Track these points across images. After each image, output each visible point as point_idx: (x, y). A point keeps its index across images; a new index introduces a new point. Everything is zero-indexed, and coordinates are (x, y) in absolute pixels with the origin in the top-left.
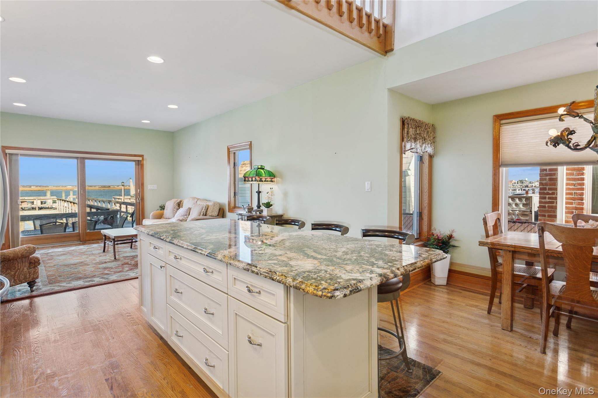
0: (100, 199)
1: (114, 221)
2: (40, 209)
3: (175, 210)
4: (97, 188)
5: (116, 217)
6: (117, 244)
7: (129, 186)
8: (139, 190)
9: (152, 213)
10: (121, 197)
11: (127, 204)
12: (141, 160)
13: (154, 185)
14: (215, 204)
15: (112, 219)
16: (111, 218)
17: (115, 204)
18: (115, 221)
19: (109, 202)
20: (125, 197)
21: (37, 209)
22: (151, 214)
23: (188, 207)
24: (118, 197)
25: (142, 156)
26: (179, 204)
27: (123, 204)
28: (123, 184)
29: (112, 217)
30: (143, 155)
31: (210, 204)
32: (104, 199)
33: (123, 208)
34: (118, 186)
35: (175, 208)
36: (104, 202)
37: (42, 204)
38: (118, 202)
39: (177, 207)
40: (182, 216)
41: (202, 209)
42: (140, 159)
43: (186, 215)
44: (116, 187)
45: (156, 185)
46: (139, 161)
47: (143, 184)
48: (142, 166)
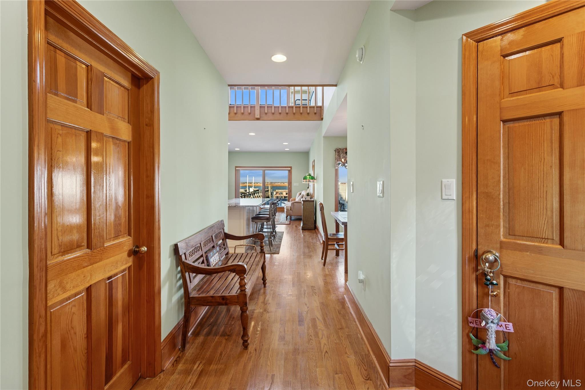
8: (289, 186)
13: (296, 183)
30: (292, 167)
45: (298, 183)
46: (290, 170)
47: (291, 183)
48: (291, 173)
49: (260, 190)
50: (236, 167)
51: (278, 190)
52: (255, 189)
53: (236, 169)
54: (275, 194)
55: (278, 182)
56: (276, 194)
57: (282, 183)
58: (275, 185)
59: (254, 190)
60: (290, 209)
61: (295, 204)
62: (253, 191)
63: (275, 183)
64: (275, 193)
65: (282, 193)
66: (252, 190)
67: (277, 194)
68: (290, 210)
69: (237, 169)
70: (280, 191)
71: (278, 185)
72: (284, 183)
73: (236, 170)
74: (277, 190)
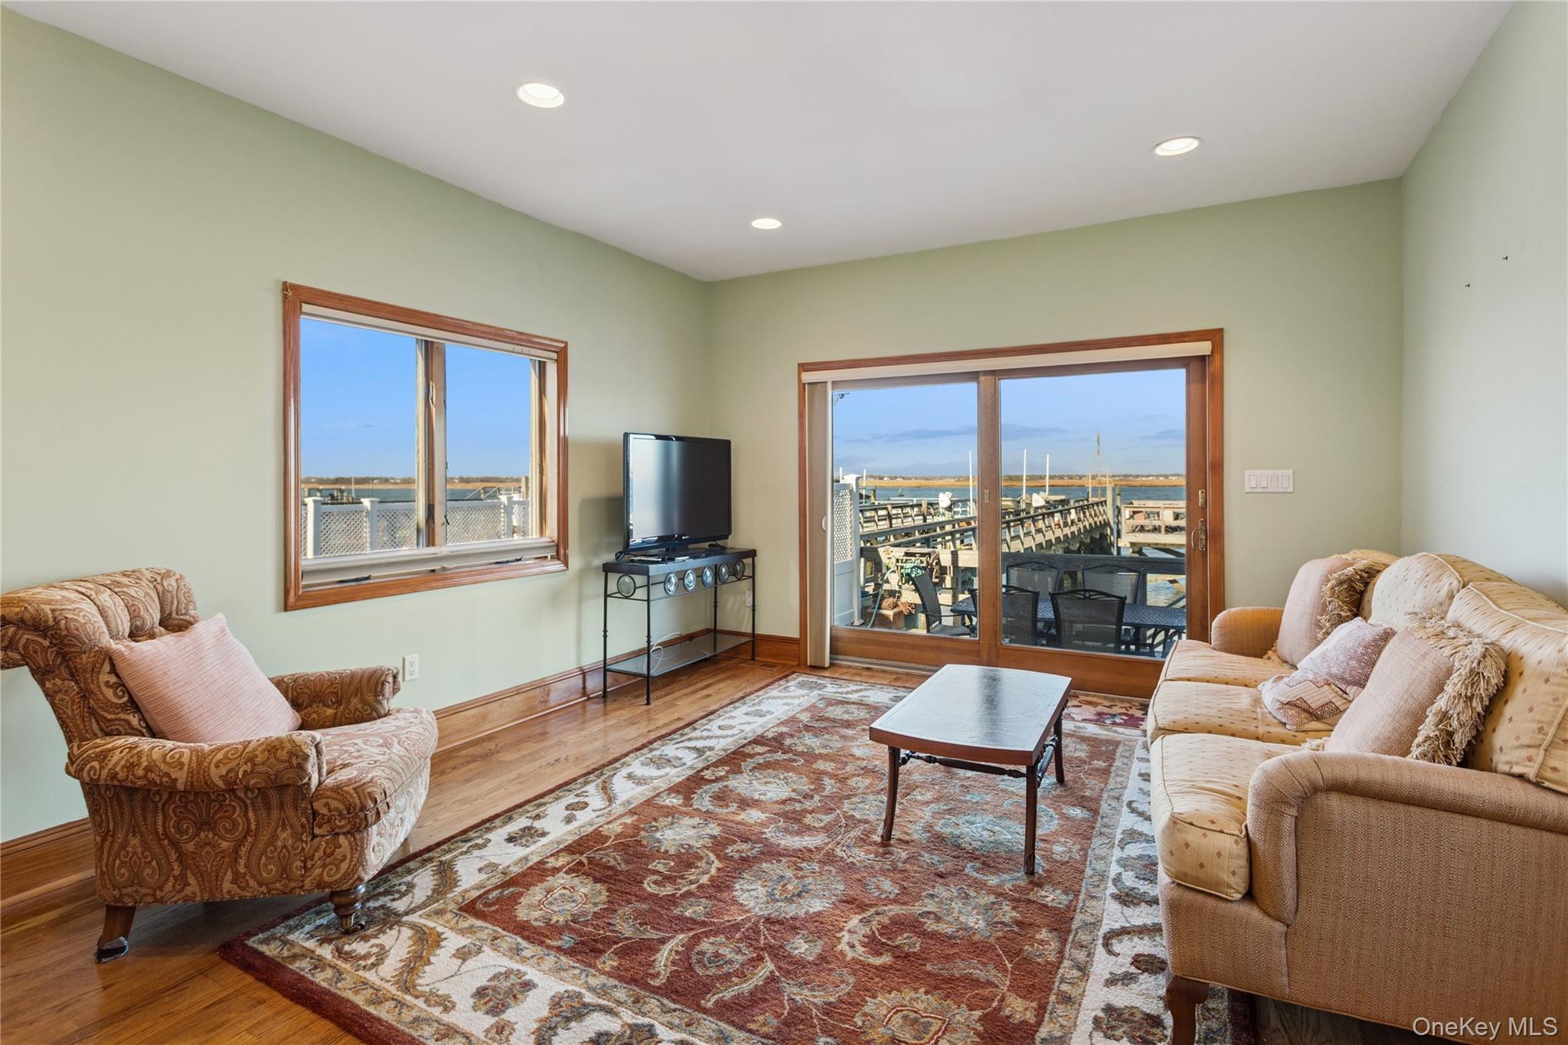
2: (1171, 530)
8: (1201, 496)
12: (1208, 353)
13: (1279, 472)
21: (1164, 529)
22: (1216, 621)
25: (1215, 336)
26: (1359, 586)
30: (1220, 331)
40: (1332, 679)
41: (1439, 688)
42: (1204, 348)
45: (1290, 472)
46: (1202, 359)
47: (1218, 467)
48: (1218, 381)
49: (1072, 502)
50: (804, 367)
51: (1142, 502)
53: (800, 378)
54: (1128, 517)
55: (1147, 474)
56: (1132, 517)
57: (1161, 476)
58: (1137, 484)
59: (1047, 502)
60: (1237, 884)
61: (1335, 803)
62: (1043, 503)
63: (1138, 476)
64: (1126, 513)
65: (1158, 514)
66: (1038, 500)
67: (1136, 516)
68: (1250, 896)
69: (808, 377)
70: (1150, 503)
71: (1149, 483)
72: (1166, 477)
73: (802, 386)
74: (1136, 503)
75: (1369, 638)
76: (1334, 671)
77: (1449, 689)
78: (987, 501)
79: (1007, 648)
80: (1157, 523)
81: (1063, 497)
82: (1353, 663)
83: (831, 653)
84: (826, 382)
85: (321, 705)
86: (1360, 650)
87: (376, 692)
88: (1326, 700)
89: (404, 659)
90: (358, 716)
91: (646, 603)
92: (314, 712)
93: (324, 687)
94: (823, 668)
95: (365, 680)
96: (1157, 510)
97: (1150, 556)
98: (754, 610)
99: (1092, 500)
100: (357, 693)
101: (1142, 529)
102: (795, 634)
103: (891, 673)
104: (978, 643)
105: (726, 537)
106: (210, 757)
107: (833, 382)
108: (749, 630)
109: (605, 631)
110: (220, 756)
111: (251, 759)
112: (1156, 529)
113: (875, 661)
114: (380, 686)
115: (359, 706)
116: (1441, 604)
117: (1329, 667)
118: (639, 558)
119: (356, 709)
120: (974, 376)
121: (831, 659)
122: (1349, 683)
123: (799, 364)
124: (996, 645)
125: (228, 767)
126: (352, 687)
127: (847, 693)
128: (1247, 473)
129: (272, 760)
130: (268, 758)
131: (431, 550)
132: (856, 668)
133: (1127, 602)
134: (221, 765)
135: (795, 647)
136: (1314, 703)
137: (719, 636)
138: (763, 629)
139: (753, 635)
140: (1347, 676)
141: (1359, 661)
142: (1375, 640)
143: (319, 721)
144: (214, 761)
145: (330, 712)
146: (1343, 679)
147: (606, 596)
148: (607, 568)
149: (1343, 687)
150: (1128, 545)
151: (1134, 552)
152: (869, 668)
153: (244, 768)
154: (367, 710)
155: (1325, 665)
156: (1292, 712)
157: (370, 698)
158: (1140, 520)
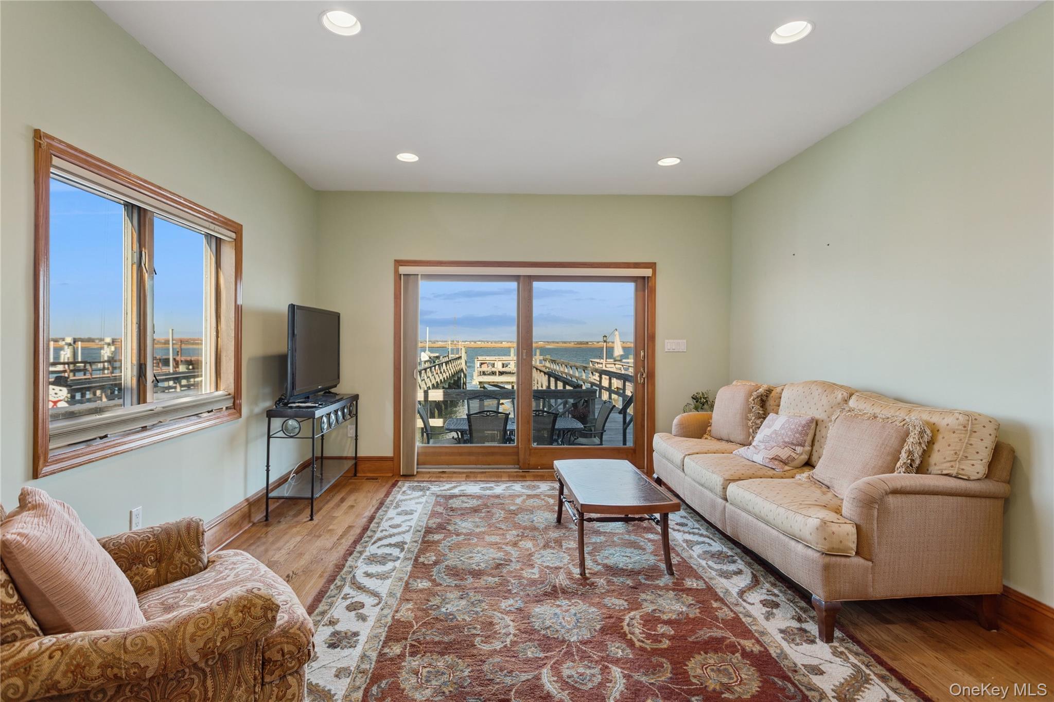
0: (572, 363)
1: (589, 412)
2: (501, 373)
3: (752, 416)
4: (572, 345)
5: (592, 403)
6: (590, 520)
7: (613, 342)
8: (642, 354)
9: (678, 417)
10: (602, 361)
11: (611, 375)
12: (651, 275)
13: (679, 341)
14: (971, 423)
15: (585, 407)
16: (584, 403)
17: (592, 373)
18: (591, 410)
19: (585, 369)
20: (608, 360)
21: (497, 373)
22: (675, 421)
23: (809, 417)
24: (598, 361)
25: (652, 266)
26: (764, 398)
27: (605, 375)
28: (605, 339)
29: (586, 401)
30: (655, 264)
31: (942, 422)
32: (578, 364)
33: (605, 383)
34: (598, 342)
35: (750, 411)
36: (577, 369)
37: (503, 367)
38: (596, 370)
39: (757, 409)
40: (786, 445)
41: (904, 441)
42: (647, 272)
43: (802, 445)
44: (595, 343)
45: (685, 341)
46: (645, 279)
47: (652, 338)
48: (652, 291)
49: (441, 357)
50: (399, 263)
52: (433, 355)
53: (396, 271)
59: (430, 358)
62: (427, 358)
68: (857, 552)
69: (403, 270)
73: (398, 276)
75: (804, 422)
76: (787, 440)
77: (910, 440)
78: (525, 357)
79: (535, 449)
80: (493, 369)
81: (437, 355)
82: (797, 435)
83: (417, 464)
84: (418, 275)
85: (141, 565)
86: (800, 428)
87: (198, 543)
88: (788, 455)
89: (131, 512)
90: (185, 569)
91: (311, 439)
92: (135, 575)
93: (141, 548)
94: (413, 475)
95: (183, 532)
96: (493, 362)
97: (489, 389)
98: (356, 439)
99: (451, 356)
100: (179, 547)
101: (484, 373)
102: (389, 453)
103: (463, 473)
104: (517, 447)
105: (335, 386)
106: (181, 633)
107: (422, 275)
108: (351, 454)
109: (268, 466)
110: (191, 629)
111: (228, 624)
112: (493, 373)
113: (447, 466)
114: (201, 537)
115: (185, 559)
116: (839, 404)
117: (783, 439)
118: (297, 404)
119: (182, 563)
120: (517, 278)
121: (417, 468)
122: (796, 445)
123: (395, 260)
124: (529, 447)
125: (205, 639)
126: (173, 540)
127: (445, 490)
128: (666, 341)
129: (249, 619)
130: (244, 619)
131: (142, 408)
132: (434, 473)
133: (510, 416)
134: (198, 638)
135: (390, 463)
136: (784, 457)
137: (325, 461)
138: (361, 454)
139: (356, 458)
140: (795, 442)
141: (800, 434)
142: (807, 423)
143: (143, 582)
144: (188, 636)
145: (151, 571)
146: (792, 444)
147: (269, 437)
148: (270, 414)
149: (794, 447)
150: (478, 383)
151: (481, 388)
152: (443, 472)
153: (223, 634)
154: (193, 561)
155: (780, 438)
156: (776, 462)
157: (194, 549)
158: (485, 368)
